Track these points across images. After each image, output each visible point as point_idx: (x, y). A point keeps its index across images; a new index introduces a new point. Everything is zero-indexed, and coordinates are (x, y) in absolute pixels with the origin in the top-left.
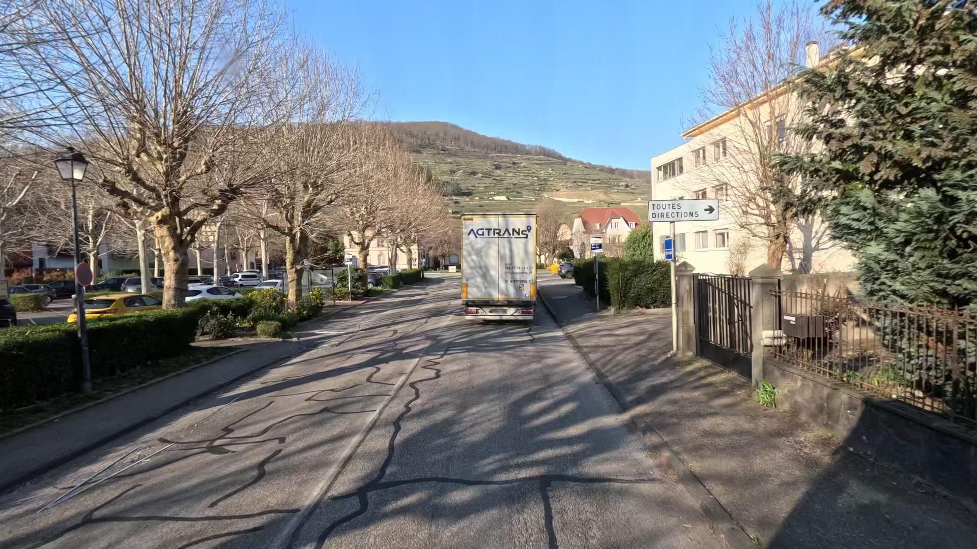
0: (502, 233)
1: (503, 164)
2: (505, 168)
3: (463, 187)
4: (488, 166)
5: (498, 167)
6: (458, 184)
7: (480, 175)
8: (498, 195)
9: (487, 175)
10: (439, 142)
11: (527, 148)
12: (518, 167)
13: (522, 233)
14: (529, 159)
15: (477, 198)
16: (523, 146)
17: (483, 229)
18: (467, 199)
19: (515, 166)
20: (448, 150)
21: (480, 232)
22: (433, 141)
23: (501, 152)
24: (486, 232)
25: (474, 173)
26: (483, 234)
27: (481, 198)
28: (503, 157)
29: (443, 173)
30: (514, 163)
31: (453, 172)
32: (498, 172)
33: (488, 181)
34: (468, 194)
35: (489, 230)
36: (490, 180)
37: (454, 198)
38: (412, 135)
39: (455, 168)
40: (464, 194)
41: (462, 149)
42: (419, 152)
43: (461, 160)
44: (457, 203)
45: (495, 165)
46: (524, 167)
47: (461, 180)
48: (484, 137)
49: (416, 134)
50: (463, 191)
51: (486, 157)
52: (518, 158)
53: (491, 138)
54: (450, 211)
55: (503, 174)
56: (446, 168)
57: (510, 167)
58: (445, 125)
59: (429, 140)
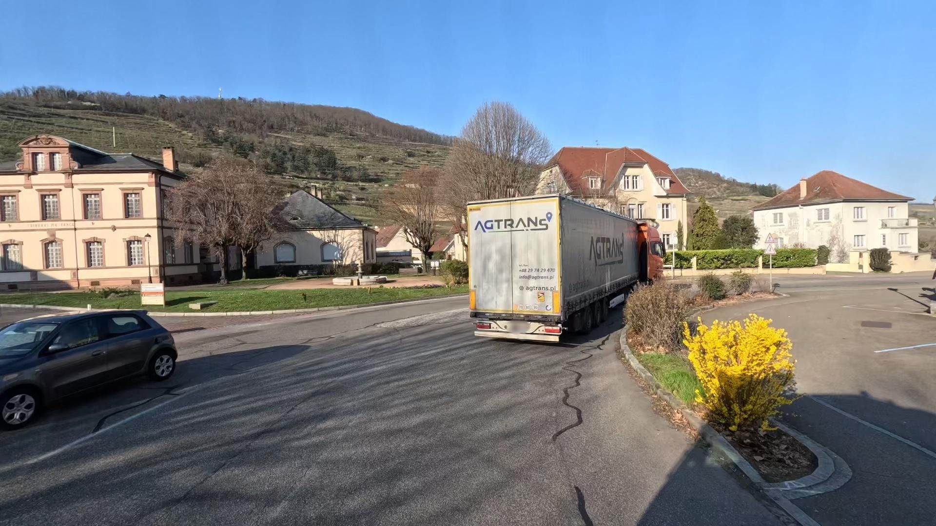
0: (514, 225)
1: (416, 152)
2: (418, 156)
3: (371, 172)
4: (400, 153)
5: (411, 155)
6: (365, 169)
7: (390, 162)
8: (410, 182)
9: (398, 162)
10: (348, 127)
11: (442, 139)
12: (432, 156)
13: (541, 224)
14: (444, 149)
15: (386, 185)
16: (437, 136)
17: (492, 221)
18: (376, 185)
19: (429, 154)
20: (357, 135)
21: (489, 225)
22: (342, 125)
23: (415, 141)
24: (495, 224)
25: (384, 159)
26: (492, 228)
27: (391, 185)
28: (416, 146)
29: (351, 157)
30: (428, 152)
31: (361, 157)
32: (411, 159)
33: (400, 168)
34: (377, 180)
35: (498, 221)
36: (402, 167)
37: (361, 184)
38: (317, 117)
39: (363, 152)
40: (371, 181)
41: (373, 136)
42: (324, 135)
43: (371, 145)
44: (363, 189)
45: (408, 153)
46: (439, 156)
47: (369, 165)
48: (397, 126)
49: (322, 117)
50: (371, 177)
51: (397, 145)
52: (433, 148)
53: (404, 127)
54: (354, 197)
55: (416, 162)
56: (353, 152)
57: (424, 155)
58: (357, 111)
59: (337, 124)
